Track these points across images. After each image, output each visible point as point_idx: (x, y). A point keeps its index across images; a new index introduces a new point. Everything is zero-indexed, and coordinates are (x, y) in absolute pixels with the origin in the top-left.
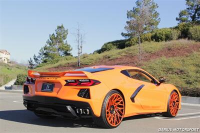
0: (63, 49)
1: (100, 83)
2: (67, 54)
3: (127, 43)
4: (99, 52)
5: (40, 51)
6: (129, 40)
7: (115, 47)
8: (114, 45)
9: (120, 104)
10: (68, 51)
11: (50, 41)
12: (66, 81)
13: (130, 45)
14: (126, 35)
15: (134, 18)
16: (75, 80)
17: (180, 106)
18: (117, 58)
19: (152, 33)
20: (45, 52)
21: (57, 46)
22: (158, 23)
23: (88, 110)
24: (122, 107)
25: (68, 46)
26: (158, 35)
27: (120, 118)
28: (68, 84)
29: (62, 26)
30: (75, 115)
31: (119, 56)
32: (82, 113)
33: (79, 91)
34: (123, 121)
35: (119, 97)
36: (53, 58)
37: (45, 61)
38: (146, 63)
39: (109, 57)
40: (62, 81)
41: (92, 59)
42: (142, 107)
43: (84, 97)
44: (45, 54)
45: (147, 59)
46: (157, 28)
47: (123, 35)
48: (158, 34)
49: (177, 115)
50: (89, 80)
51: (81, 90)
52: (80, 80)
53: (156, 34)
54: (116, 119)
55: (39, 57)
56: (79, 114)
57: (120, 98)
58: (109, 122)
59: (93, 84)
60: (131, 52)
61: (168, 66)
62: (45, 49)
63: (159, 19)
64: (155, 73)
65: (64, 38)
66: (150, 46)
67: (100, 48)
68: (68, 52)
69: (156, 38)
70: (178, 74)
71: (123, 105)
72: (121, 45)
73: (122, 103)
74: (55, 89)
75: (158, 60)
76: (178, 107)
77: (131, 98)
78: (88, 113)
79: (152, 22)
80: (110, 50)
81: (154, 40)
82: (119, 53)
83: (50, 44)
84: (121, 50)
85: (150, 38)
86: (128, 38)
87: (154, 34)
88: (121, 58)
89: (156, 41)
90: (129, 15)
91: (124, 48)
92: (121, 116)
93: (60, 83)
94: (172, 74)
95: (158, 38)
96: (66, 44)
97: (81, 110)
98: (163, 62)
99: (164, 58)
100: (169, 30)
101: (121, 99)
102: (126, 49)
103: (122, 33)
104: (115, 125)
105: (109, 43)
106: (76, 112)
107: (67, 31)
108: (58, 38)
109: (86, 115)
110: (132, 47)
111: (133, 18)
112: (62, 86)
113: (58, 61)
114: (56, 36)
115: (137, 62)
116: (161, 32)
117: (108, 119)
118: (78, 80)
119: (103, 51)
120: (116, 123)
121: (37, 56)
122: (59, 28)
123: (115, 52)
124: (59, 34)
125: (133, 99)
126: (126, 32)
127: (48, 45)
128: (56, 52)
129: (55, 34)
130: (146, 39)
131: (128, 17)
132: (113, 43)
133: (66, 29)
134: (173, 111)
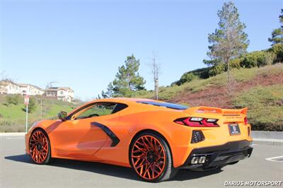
0: (135, 83)
2: (140, 88)
3: (211, 71)
4: (178, 83)
5: (109, 86)
6: (213, 68)
7: (197, 77)
8: (196, 75)
10: (140, 84)
11: (120, 74)
13: (215, 74)
14: (211, 62)
15: (218, 41)
18: (202, 90)
19: (240, 58)
20: (114, 87)
21: (128, 80)
22: (246, 46)
25: (141, 79)
29: (133, 56)
31: (204, 88)
36: (124, 94)
38: (238, 94)
39: (191, 90)
41: (172, 93)
44: (114, 89)
45: (239, 89)
46: (246, 52)
47: (205, 63)
48: (248, 59)
53: (245, 59)
55: (107, 93)
60: (218, 82)
61: (266, 96)
62: (115, 83)
63: (248, 41)
64: (251, 105)
65: (136, 69)
67: (179, 79)
68: (141, 86)
69: (246, 64)
70: (280, 105)
72: (204, 74)
75: (252, 90)
79: (239, 46)
80: (190, 80)
81: (244, 67)
82: (203, 84)
83: (120, 78)
84: (205, 80)
85: (238, 64)
86: (211, 66)
87: (242, 59)
88: (206, 90)
89: (246, 67)
90: (210, 39)
91: (208, 77)
94: (273, 105)
95: (248, 63)
96: (138, 77)
98: (259, 92)
99: (260, 87)
100: (261, 53)
102: (210, 78)
103: (204, 61)
105: (189, 73)
107: (138, 62)
108: (129, 70)
110: (218, 76)
111: (216, 42)
115: (226, 94)
116: (251, 56)
119: (183, 83)
121: (105, 92)
122: (129, 58)
123: (197, 83)
124: (129, 66)
126: (209, 59)
127: (118, 79)
128: (128, 87)
129: (125, 66)
130: (234, 66)
131: (209, 41)
132: (194, 72)
133: (137, 60)
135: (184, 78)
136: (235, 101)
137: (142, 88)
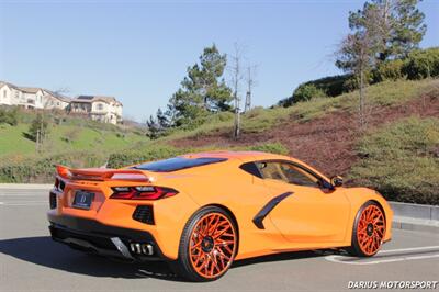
0: (215, 97)
2: (223, 107)
3: (347, 82)
4: (287, 103)
5: (170, 101)
6: (352, 76)
7: (321, 92)
8: (319, 88)
9: (225, 234)
10: (224, 100)
11: (190, 79)
12: (113, 188)
13: (354, 87)
14: (347, 66)
15: (365, 26)
16: (129, 188)
18: (317, 119)
19: (403, 59)
20: (180, 101)
21: (203, 91)
22: (419, 37)
23: (149, 246)
24: (231, 238)
25: (227, 91)
26: (417, 64)
27: (226, 261)
28: (117, 194)
29: (214, 48)
30: (129, 256)
31: (322, 114)
32: (139, 251)
33: (134, 208)
34: (232, 267)
35: (222, 219)
36: (194, 117)
37: (178, 124)
38: (373, 129)
39: (302, 117)
40: (106, 188)
42: (285, 238)
43: (143, 221)
44: (177, 108)
45: (378, 120)
46: (417, 49)
47: (340, 66)
48: (416, 62)
50: (154, 187)
51: (139, 207)
52: (139, 188)
53: (412, 63)
54: (215, 262)
55: (168, 114)
56: (134, 254)
57: (223, 222)
58: (198, 270)
60: (350, 104)
62: (178, 96)
63: (425, 26)
64: (384, 153)
65: (219, 72)
66: (391, 91)
67: (291, 95)
68: (226, 103)
69: (412, 72)
70: (436, 155)
71: (234, 235)
72: (333, 87)
73: (229, 231)
74: (95, 204)
76: (381, 237)
77: (254, 221)
78: (151, 253)
79: (406, 35)
80: (309, 98)
81: (406, 77)
82: (324, 108)
83: (189, 88)
84: (331, 100)
85: (399, 71)
86: (350, 72)
87: (407, 61)
88: (324, 119)
89: (410, 78)
90: (354, 21)
91: (340, 94)
92: (227, 257)
93: (101, 192)
94: (423, 155)
95: (416, 70)
96: (222, 86)
97: (138, 245)
98: (408, 128)
99: (413, 119)
101: (227, 224)
102: (344, 95)
103: (338, 62)
104: (212, 276)
105: (309, 83)
106: (130, 249)
107: (223, 58)
108: (205, 73)
109: (147, 255)
110: (355, 94)
111: (362, 29)
112: (105, 198)
113: (202, 122)
114: (200, 70)
116: (422, 56)
117: (194, 264)
118: (134, 188)
119: (295, 102)
120: (216, 272)
121: (164, 111)
122: (208, 51)
123: (319, 104)
124: (207, 66)
125: (258, 222)
126: (345, 59)
127: (185, 90)
128: (200, 105)
129: (200, 66)
130: (390, 75)
131: (351, 26)
132: (318, 83)
133: (221, 54)
134: (368, 244)
135: (299, 92)
137: (226, 108)
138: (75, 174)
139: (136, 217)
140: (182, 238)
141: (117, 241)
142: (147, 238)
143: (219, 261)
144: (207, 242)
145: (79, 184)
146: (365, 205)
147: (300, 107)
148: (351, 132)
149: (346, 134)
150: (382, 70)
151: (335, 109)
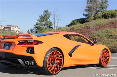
0: (47, 24)
1: (43, 43)
2: (50, 27)
3: (86, 20)
4: (69, 26)
5: (34, 26)
6: (88, 18)
7: (79, 22)
8: (78, 21)
9: (59, 58)
10: (50, 25)
11: (40, 19)
12: (19, 41)
13: (88, 21)
14: (86, 15)
15: (92, 4)
16: (25, 41)
17: (110, 60)
18: (78, 29)
19: (102, 13)
21: (44, 23)
22: (107, 7)
23: (32, 62)
24: (62, 60)
25: (51, 23)
26: (106, 15)
27: (60, 68)
28: (20, 43)
29: (47, 10)
30: (25, 66)
32: (29, 64)
33: (27, 48)
34: (61, 70)
35: (58, 53)
36: (41, 30)
37: (37, 32)
38: (96, 32)
39: (74, 29)
40: (16, 41)
43: (30, 53)
44: (36, 28)
45: (97, 29)
46: (106, 10)
47: (84, 15)
49: (108, 66)
50: (34, 40)
51: (29, 48)
52: (28, 41)
53: (105, 14)
54: (56, 69)
55: (33, 29)
56: (27, 65)
58: (50, 71)
59: (37, 44)
60: (88, 25)
61: (110, 34)
62: (37, 24)
63: (108, 4)
64: (100, 38)
65: (48, 17)
67: (70, 24)
68: (51, 26)
69: (105, 16)
70: (116, 39)
71: (62, 59)
72: (82, 21)
73: (61, 57)
74: (12, 47)
75: (104, 30)
76: (108, 61)
78: (33, 64)
79: (103, 6)
80: (75, 24)
81: (104, 18)
82: (80, 26)
83: (40, 22)
84: (82, 24)
85: (101, 16)
86: (87, 17)
87: (104, 14)
88: (81, 29)
91: (84, 23)
92: (60, 67)
93: (14, 43)
95: (106, 16)
96: (50, 21)
97: (28, 62)
98: (107, 31)
99: (108, 29)
100: (114, 11)
101: (60, 54)
102: (86, 23)
104: (55, 73)
105: (75, 20)
106: (25, 63)
107: (50, 13)
108: (44, 18)
109: (31, 65)
111: (90, 4)
112: (16, 45)
113: (44, 31)
114: (43, 17)
117: (49, 69)
118: (27, 41)
119: (71, 25)
120: (56, 72)
121: (32, 29)
122: (45, 11)
123: (78, 26)
124: (45, 15)
125: (70, 55)
126: (86, 13)
127: (39, 22)
128: (43, 27)
129: (43, 15)
130: (99, 18)
131: (87, 4)
132: (78, 20)
134: (104, 63)
135: (72, 23)
136: (93, 36)
137: (51, 28)
138: (4, 37)
139: (27, 51)
140: (44, 59)
141: (20, 60)
142: (31, 59)
143: (57, 68)
144: (53, 61)
145: (6, 40)
146: (103, 50)
147: (73, 26)
148: (89, 33)
149: (88, 33)
150: (96, 16)
151: (84, 27)
